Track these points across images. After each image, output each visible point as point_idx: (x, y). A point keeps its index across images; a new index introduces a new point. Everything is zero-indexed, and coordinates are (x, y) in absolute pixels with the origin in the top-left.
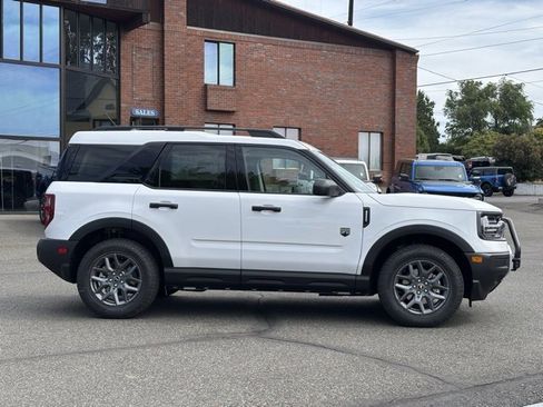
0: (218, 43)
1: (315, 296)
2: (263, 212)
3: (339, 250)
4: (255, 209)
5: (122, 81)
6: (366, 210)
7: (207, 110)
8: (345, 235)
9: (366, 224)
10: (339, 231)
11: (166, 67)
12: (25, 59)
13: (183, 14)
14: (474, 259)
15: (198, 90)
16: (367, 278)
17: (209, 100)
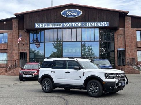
0: (140, 31)
1: (80, 90)
2: (67, 73)
3: (79, 81)
4: (66, 72)
5: (115, 43)
6: (84, 72)
7: (137, 48)
8: (80, 77)
9: (84, 75)
10: (79, 77)
11: (126, 38)
12: (91, 40)
13: (130, 25)
14: (103, 83)
15: (135, 43)
16: (84, 86)
17: (138, 45)
